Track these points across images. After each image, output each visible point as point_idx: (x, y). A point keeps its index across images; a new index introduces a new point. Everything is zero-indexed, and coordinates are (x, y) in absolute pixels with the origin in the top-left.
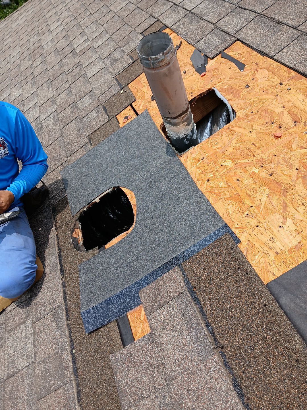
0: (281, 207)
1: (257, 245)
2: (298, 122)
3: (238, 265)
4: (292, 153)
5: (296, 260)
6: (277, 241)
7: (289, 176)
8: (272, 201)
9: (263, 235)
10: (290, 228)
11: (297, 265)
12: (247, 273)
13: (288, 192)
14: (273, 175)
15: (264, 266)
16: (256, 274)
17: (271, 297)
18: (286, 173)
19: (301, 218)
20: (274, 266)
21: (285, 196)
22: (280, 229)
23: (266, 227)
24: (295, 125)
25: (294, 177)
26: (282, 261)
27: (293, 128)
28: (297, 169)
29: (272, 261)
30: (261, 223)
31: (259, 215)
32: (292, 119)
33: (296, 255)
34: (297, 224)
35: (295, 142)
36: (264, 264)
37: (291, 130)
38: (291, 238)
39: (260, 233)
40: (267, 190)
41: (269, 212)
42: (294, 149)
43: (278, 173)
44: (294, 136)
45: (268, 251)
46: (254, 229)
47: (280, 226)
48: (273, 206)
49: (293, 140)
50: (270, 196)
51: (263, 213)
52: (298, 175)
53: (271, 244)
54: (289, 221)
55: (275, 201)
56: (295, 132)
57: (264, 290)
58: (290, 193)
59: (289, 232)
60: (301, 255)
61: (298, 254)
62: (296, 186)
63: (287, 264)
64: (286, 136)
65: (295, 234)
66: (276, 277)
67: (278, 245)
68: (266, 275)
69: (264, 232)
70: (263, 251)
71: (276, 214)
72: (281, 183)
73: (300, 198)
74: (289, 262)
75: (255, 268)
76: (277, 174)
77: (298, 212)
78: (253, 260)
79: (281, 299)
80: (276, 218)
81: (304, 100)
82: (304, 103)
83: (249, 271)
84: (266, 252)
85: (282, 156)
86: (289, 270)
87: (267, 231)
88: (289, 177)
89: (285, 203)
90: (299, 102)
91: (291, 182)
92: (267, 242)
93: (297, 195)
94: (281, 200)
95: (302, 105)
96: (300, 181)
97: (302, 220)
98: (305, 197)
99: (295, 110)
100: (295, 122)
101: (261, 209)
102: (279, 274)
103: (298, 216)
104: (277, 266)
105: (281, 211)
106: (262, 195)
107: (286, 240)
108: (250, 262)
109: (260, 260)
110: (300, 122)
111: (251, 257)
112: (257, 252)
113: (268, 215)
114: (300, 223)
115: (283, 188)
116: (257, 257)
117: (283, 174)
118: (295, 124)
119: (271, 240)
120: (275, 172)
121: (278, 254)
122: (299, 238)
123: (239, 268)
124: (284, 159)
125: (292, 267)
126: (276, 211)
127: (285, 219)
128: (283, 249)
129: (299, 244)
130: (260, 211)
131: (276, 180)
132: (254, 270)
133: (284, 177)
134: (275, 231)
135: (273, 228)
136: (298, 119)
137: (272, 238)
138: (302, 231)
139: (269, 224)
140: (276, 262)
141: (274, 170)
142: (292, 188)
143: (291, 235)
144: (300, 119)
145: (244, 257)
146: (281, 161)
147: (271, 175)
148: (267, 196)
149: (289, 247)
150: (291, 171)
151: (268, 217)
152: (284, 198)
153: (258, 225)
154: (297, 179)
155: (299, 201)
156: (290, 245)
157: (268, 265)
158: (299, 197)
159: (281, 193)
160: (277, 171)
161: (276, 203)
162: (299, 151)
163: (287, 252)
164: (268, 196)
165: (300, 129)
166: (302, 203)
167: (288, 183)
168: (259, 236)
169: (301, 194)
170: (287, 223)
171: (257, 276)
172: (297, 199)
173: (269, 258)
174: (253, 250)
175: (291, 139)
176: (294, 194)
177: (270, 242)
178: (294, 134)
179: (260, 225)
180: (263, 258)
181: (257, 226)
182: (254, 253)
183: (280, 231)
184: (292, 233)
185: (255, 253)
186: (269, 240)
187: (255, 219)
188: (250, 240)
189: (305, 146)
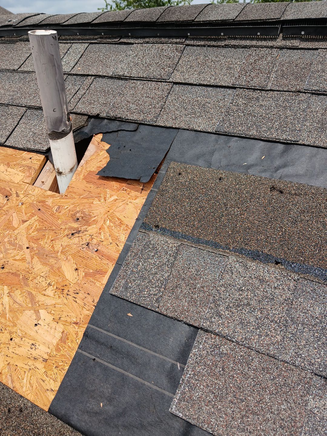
0: (28, 300)
1: (20, 365)
2: (9, 196)
3: (6, 407)
4: (16, 232)
5: (68, 356)
6: (39, 345)
7: (23, 260)
8: (15, 299)
9: (21, 347)
10: (47, 321)
11: (71, 362)
12: (21, 411)
13: (28, 278)
14: (6, 266)
15: (38, 386)
16: (32, 404)
17: (60, 422)
18: (18, 257)
19: (54, 302)
20: (48, 379)
21: (27, 285)
22: (36, 328)
23: (20, 335)
24: (8, 200)
25: (28, 257)
26: (54, 368)
27: (7, 204)
28: (28, 248)
29: (43, 374)
30: (13, 333)
31: (8, 323)
32: (2, 195)
33: (66, 349)
34: (52, 311)
35: (14, 219)
36: (37, 384)
37: (5, 207)
38: (52, 331)
39: (17, 347)
40: (6, 287)
41: (17, 314)
42: (16, 227)
43: (9, 262)
44: (11, 211)
45: (35, 364)
46: (9, 345)
47: (36, 325)
48: (19, 304)
49: (11, 217)
50: (11, 294)
51: (11, 319)
52: (31, 254)
53: (35, 353)
54: (42, 312)
55: (19, 297)
56: (10, 208)
57: (49, 420)
58: (30, 279)
59: (47, 326)
60: (71, 346)
61: (67, 347)
62: (34, 267)
63: (60, 368)
64: (2, 216)
65: (54, 324)
66: (55, 393)
67: (42, 350)
68: (44, 397)
69: (22, 342)
70: (28, 368)
71: (26, 312)
72: (17, 272)
73: (44, 279)
74: (62, 364)
75: (29, 397)
76: (9, 264)
77: (48, 296)
78: (22, 387)
79: (71, 418)
80: (28, 317)
81: (7, 170)
82: (8, 173)
83: (22, 406)
84: (33, 367)
85: (6, 240)
86: (65, 373)
87: (23, 339)
88: (23, 261)
89: (30, 294)
90: (3, 175)
91: (27, 266)
92: (29, 353)
93: (39, 277)
94: (24, 292)
95: (7, 176)
96: (36, 259)
97: (55, 305)
98: (47, 275)
99: (2, 184)
100: (6, 197)
101: (8, 315)
102: (56, 386)
103: (49, 302)
104: (51, 377)
105: (30, 305)
106: (2, 296)
107: (49, 338)
108: (21, 392)
109: (30, 383)
110: (11, 195)
111: (19, 384)
112: (23, 373)
113: (18, 319)
114: (54, 309)
115: (21, 277)
116: (25, 381)
117: (15, 260)
118: (7, 199)
119: (32, 348)
120: (6, 263)
121: (46, 361)
122: (60, 327)
123: (9, 411)
124: (10, 243)
125: (67, 368)
126: (24, 309)
127: (37, 312)
128: (49, 351)
129: (64, 334)
130: (7, 319)
131: (10, 271)
132: (27, 400)
133: (17, 263)
134: (33, 333)
135: (30, 332)
136: (8, 193)
137: (33, 344)
138: (60, 318)
139: (23, 329)
140: (49, 373)
141: (4, 260)
142: (30, 272)
143: (51, 328)
144: (11, 192)
145: (10, 391)
146: (8, 246)
147: (3, 268)
148: (8, 295)
149: (55, 345)
150: (22, 253)
151: (18, 321)
152: (26, 288)
153: (12, 337)
154: (32, 259)
155: (43, 283)
156: (55, 342)
157: (42, 383)
158: (42, 279)
159: (22, 284)
160: (8, 260)
161: (21, 299)
162: (22, 226)
163: (54, 353)
164: (9, 295)
165: (14, 202)
166: (47, 284)
167: (25, 268)
168: (18, 351)
169: (42, 274)
170: (41, 316)
171: (34, 406)
172: (41, 282)
173: (39, 372)
174: (17, 374)
175: (9, 216)
176: (35, 278)
177: (33, 351)
178: (10, 210)
179: (13, 336)
180: (32, 376)
181: (11, 339)
182: (20, 377)
183: (38, 331)
184: (50, 325)
185: (21, 376)
186: (30, 349)
187: (6, 332)
188: (9, 363)
189: (26, 219)
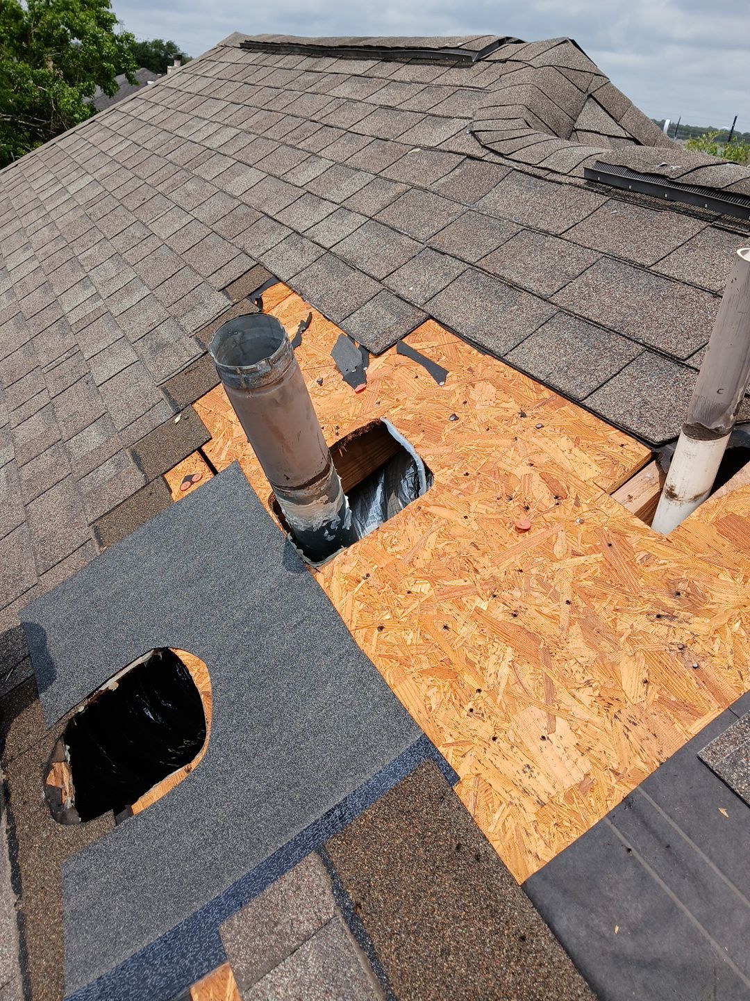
0: (542, 691)
1: (497, 786)
2: (562, 498)
3: (456, 840)
4: (556, 566)
5: (583, 818)
6: (538, 774)
7: (553, 618)
8: (521, 676)
9: (507, 759)
10: (565, 742)
11: (585, 831)
12: (478, 858)
13: (554, 654)
14: (520, 615)
15: (515, 836)
16: (499, 859)
17: (536, 915)
18: (545, 610)
19: (587, 718)
20: (536, 836)
21: (548, 665)
22: (543, 743)
23: (512, 740)
24: (558, 504)
25: (564, 621)
26: (552, 823)
27: (553, 510)
28: (568, 602)
29: (531, 824)
30: (501, 730)
31: (497, 710)
32: (549, 491)
33: (582, 806)
34: (579, 730)
35: (559, 541)
36: (514, 833)
37: (549, 515)
38: (569, 764)
39: (500, 755)
40: (510, 650)
41: (517, 703)
42: (558, 558)
43: (528, 612)
44: (557, 527)
45: (521, 799)
46: (487, 746)
47: (543, 738)
48: (525, 690)
49: (554, 537)
50: (516, 665)
51: (504, 707)
52: (572, 615)
53: (527, 782)
54: (561, 724)
55: (528, 677)
56: (558, 520)
57: (518, 899)
58: (557, 657)
59: (562, 750)
60: (594, 805)
61: (586, 803)
62: (570, 641)
63: (563, 829)
64: (539, 528)
65: (575, 754)
66: (542, 865)
67: (541, 785)
68: (519, 859)
69: (510, 753)
70: (509, 799)
71: (533, 708)
72: (537, 634)
73: (581, 670)
74: (568, 824)
75: (495, 845)
76: (527, 614)
77: (579, 701)
78: (489, 824)
79: (556, 919)
80: (532, 718)
81: (571, 450)
82: (572, 456)
83: (482, 852)
84: (516, 801)
85: (534, 571)
86: (570, 844)
87: (515, 749)
88: (553, 621)
89: (548, 681)
90: (561, 455)
91: (558, 632)
92: (518, 777)
93: (572, 662)
94: (540, 674)
95: (567, 461)
96: (576, 629)
97: (587, 722)
98: (590, 665)
99: (555, 471)
100: (557, 498)
101: (500, 697)
102: (548, 855)
103: (577, 710)
104: (543, 835)
105: (543, 701)
106: (499, 661)
107: (559, 772)
108: (483, 828)
109: (504, 823)
110: (566, 498)
111: (485, 815)
112: (496, 802)
113: (515, 712)
114: (584, 728)
115: (542, 646)
116: (497, 816)
117: (540, 613)
118: (557, 501)
119: (525, 772)
120: (523, 610)
121: (542, 806)
122: (585, 765)
123: (458, 847)
124: (539, 580)
125: (575, 836)
126: (531, 701)
127: (552, 718)
128: (553, 793)
129: (587, 780)
130: (498, 702)
131: (525, 626)
132: (493, 848)
133: (543, 620)
134: (533, 749)
135: (528, 743)
136: (562, 492)
137: (528, 766)
138: (590, 748)
139: (519, 732)
140: (541, 827)
141: (520, 603)
142: (560, 645)
143: (568, 757)
144: (567, 492)
145: (468, 819)
146: (534, 583)
147: (515, 616)
148: (510, 664)
149: (566, 787)
150: (554, 606)
151: (515, 716)
152: (545, 669)
153: (496, 736)
154: (570, 625)
155: (578, 676)
156: (568, 783)
157: (524, 835)
158: (575, 668)
159: (540, 658)
160: (527, 606)
161: (530, 682)
162: (568, 560)
163: (561, 800)
164: (512, 665)
165: (568, 513)
166: (585, 680)
167: (552, 634)
168: (499, 762)
169: (581, 660)
170: (557, 727)
171: (500, 863)
172: (574, 671)
173: (525, 816)
174: (487, 798)
175: (551, 534)
176: (566, 660)
177: (524, 777)
178: (557, 524)
179: (500, 735)
180: (511, 817)
181: (494, 739)
182: (490, 806)
183: (544, 749)
184: (569, 752)
185: (493, 806)
186: (521, 772)
187: (489, 721)
188: (479, 774)
189: (581, 552)
